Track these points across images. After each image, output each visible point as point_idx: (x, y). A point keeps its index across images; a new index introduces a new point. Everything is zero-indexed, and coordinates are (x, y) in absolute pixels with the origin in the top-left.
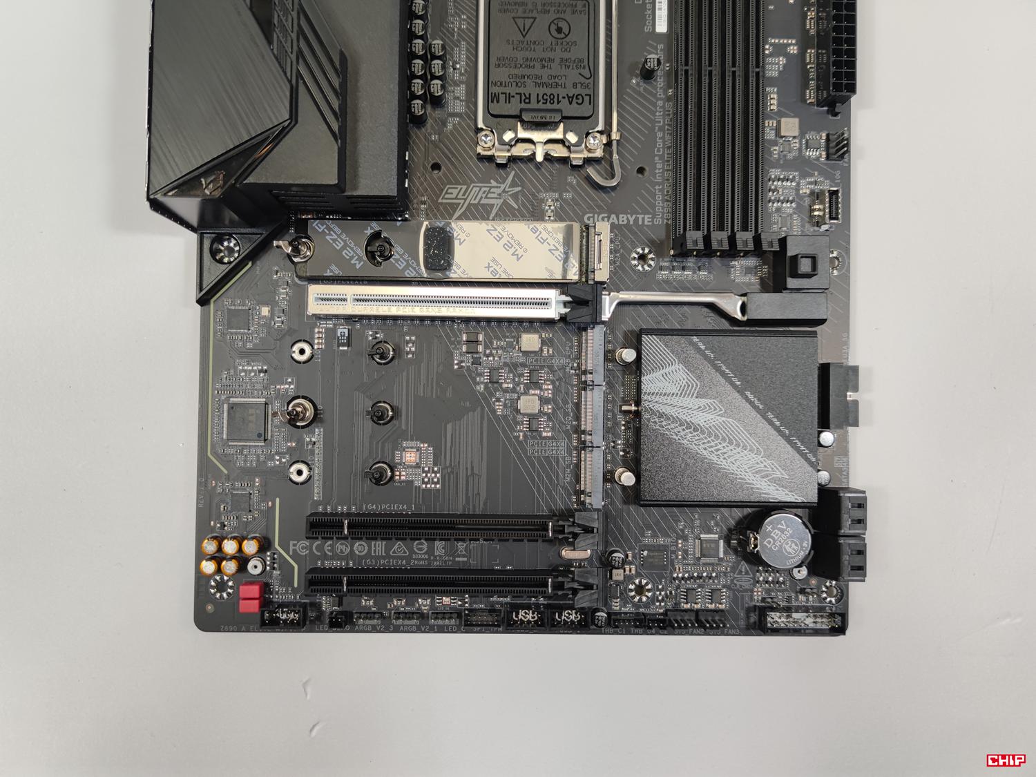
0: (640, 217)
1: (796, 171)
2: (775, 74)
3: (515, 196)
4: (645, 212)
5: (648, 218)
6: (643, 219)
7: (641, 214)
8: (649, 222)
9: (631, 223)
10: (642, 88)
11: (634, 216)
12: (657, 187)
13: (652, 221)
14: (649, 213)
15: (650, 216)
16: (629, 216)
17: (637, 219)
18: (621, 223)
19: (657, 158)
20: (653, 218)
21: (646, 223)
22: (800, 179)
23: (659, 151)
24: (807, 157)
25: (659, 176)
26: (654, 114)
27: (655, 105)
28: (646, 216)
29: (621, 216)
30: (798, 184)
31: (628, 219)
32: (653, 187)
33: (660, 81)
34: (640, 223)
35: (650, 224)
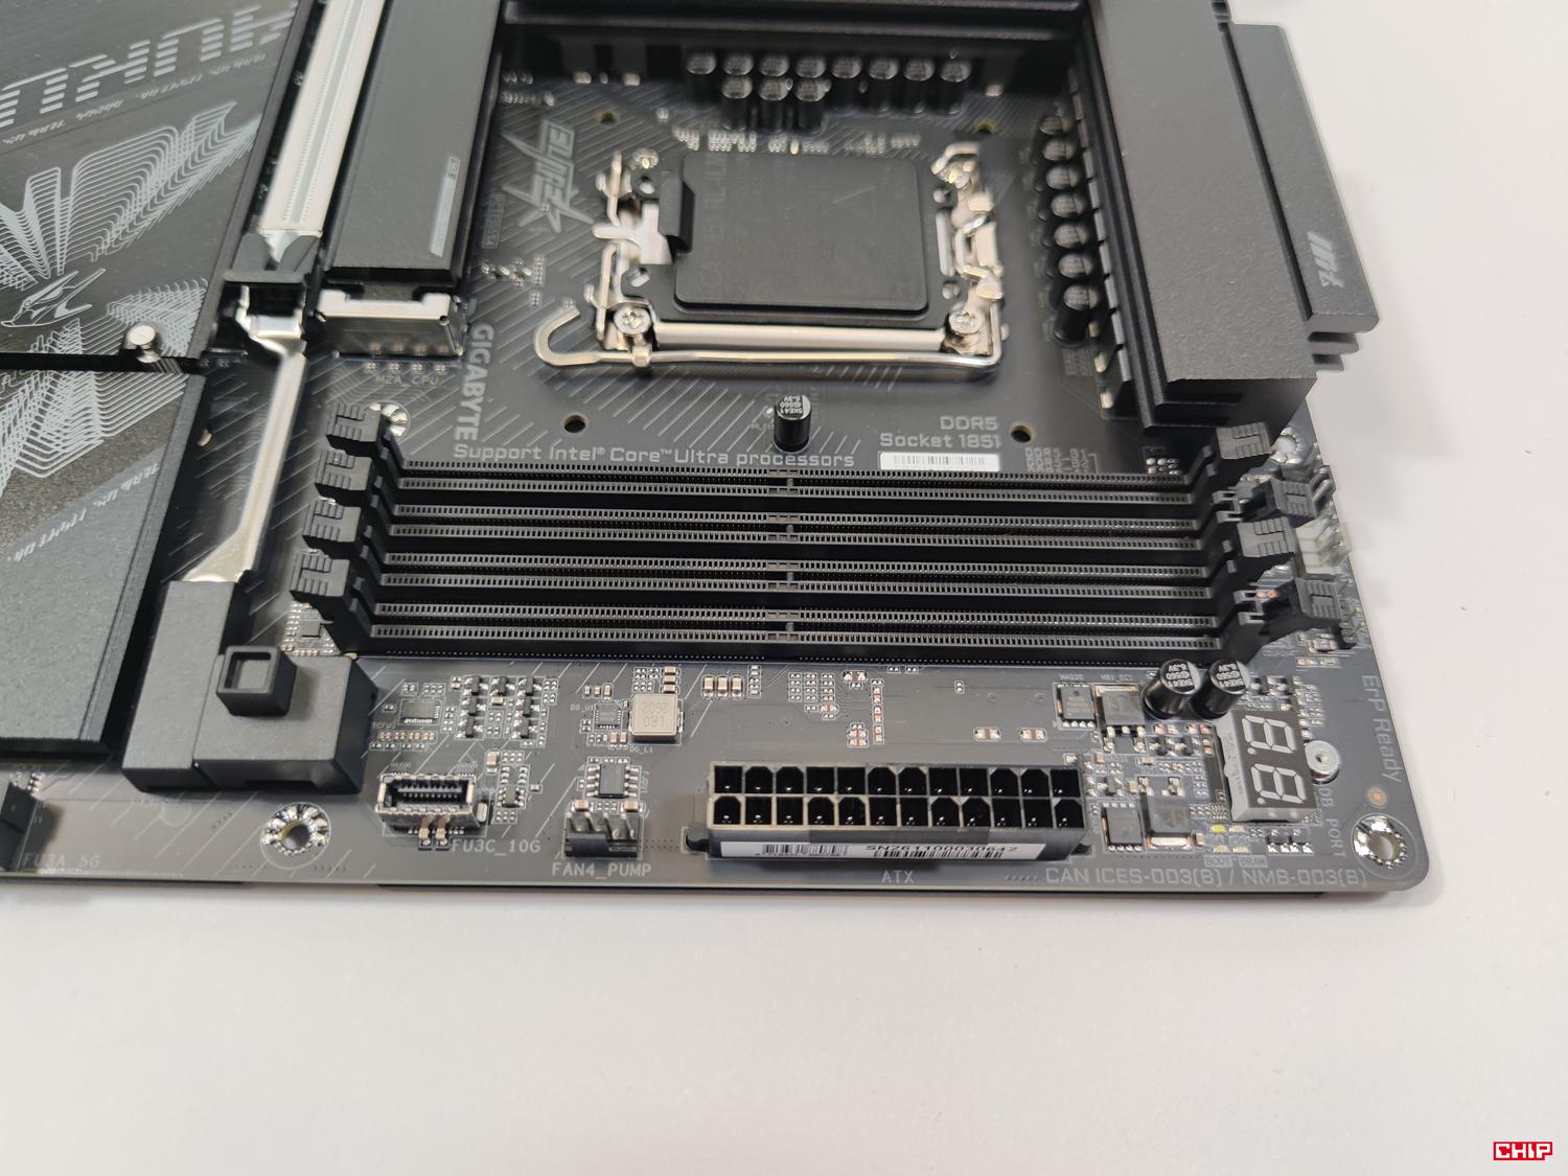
0: (475, 420)
1: (548, 742)
2: (794, 696)
3: (544, 220)
4: (483, 428)
5: (471, 434)
6: (470, 425)
7: (481, 421)
8: (462, 434)
9: (464, 404)
10: (757, 426)
11: (478, 409)
12: (537, 450)
13: (462, 441)
14: (480, 435)
15: (474, 438)
16: (480, 400)
17: (470, 412)
18: (467, 385)
19: (601, 450)
20: (469, 442)
21: (460, 430)
22: (527, 750)
23: (617, 454)
24: (582, 768)
25: (561, 454)
26: (700, 446)
27: (718, 450)
28: (474, 431)
29: (482, 386)
30: (514, 746)
31: (474, 397)
32: (538, 444)
33: (770, 461)
34: (462, 419)
35: (458, 438)
